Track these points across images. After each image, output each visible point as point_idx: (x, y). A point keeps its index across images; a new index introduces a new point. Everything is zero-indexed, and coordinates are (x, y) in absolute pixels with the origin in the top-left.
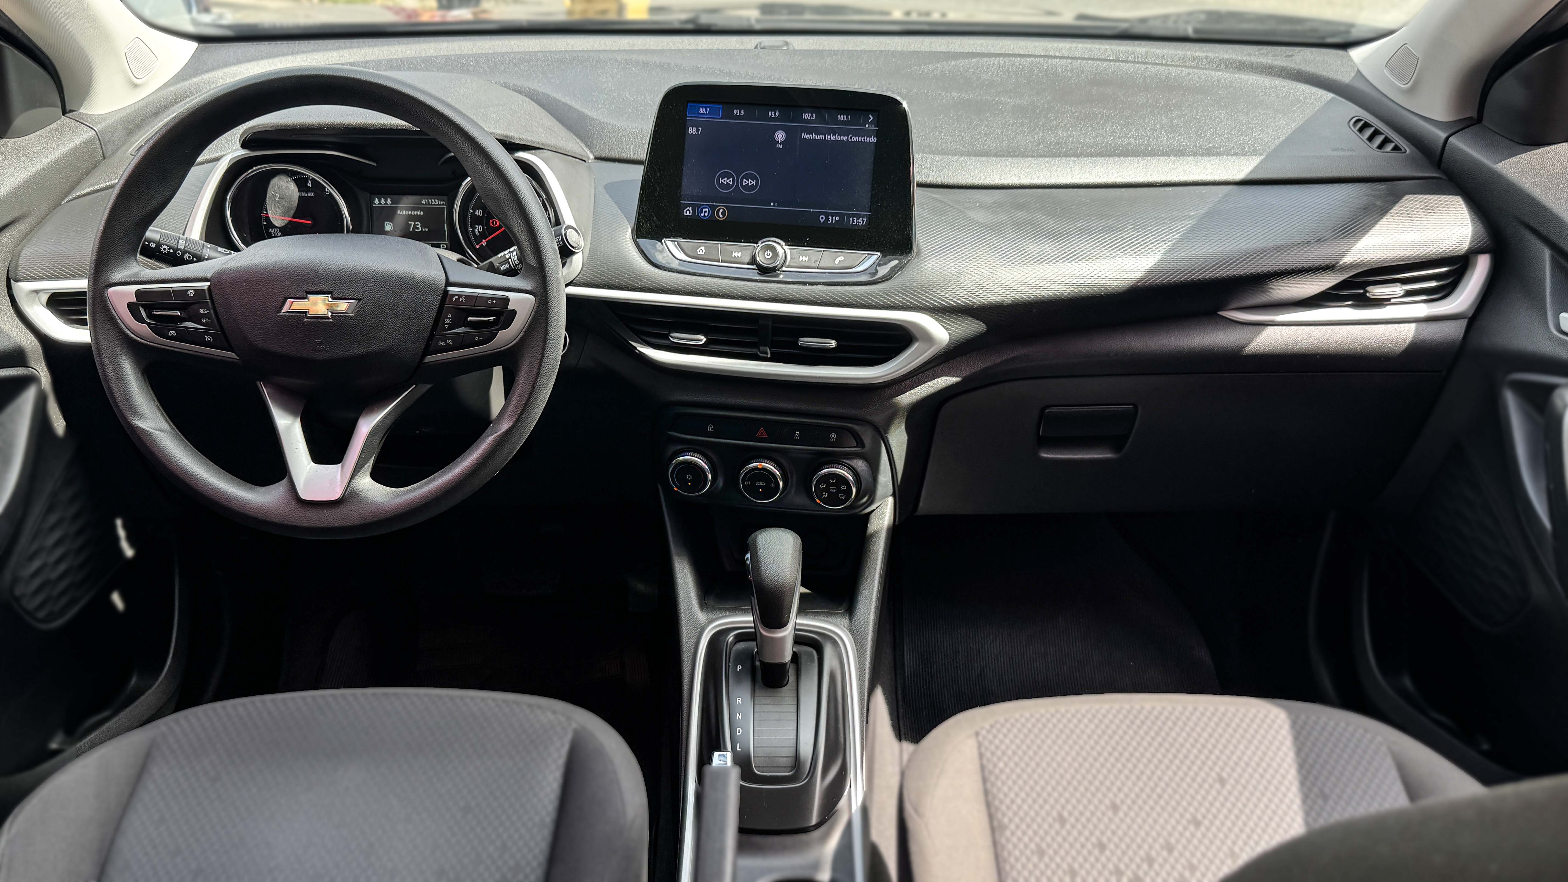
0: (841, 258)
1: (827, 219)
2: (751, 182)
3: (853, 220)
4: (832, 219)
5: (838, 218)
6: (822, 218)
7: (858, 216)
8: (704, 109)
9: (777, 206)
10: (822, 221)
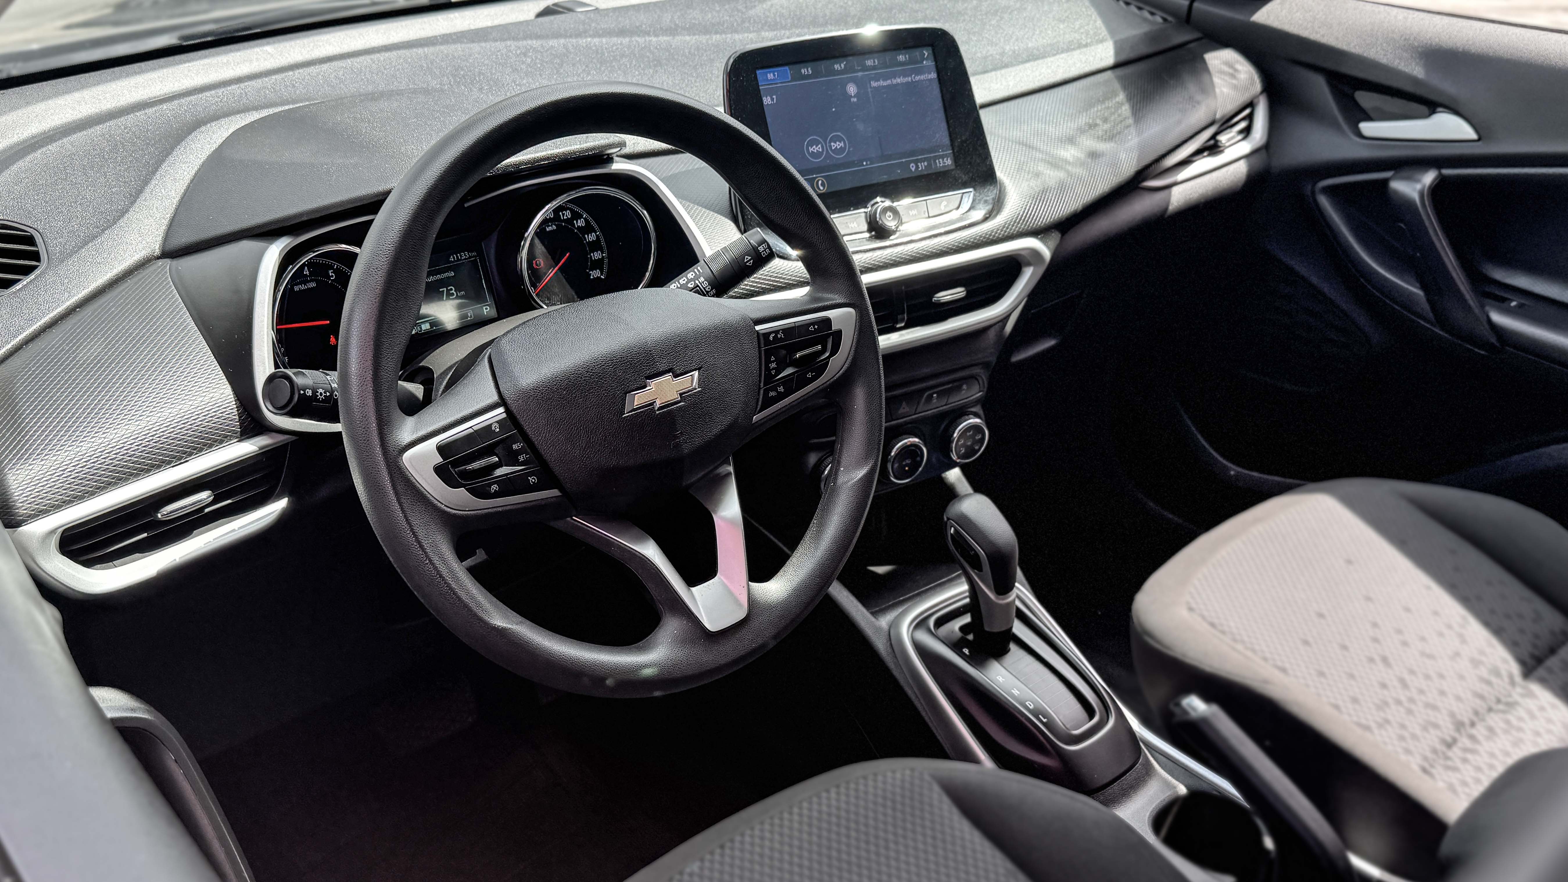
0: (944, 203)
1: (917, 167)
2: (839, 145)
3: (939, 162)
4: (922, 166)
5: (926, 164)
6: (913, 166)
7: (942, 157)
8: (772, 75)
9: (870, 165)
10: (913, 169)
